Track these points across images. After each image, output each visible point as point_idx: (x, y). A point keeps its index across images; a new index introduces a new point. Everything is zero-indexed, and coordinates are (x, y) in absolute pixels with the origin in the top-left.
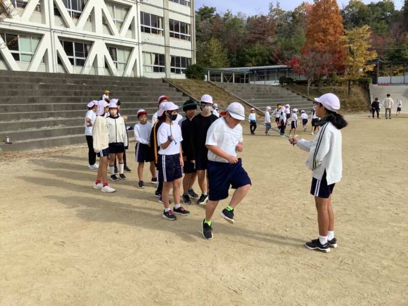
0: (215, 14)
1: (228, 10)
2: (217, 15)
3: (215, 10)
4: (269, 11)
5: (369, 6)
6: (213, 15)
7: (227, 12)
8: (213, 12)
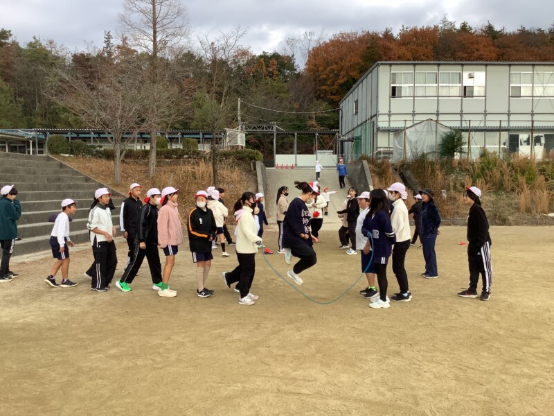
0: (10, 40)
1: (35, 38)
2: (15, 44)
3: (11, 35)
4: (105, 45)
5: (261, 57)
6: (5, 43)
7: (33, 41)
8: (6, 38)
